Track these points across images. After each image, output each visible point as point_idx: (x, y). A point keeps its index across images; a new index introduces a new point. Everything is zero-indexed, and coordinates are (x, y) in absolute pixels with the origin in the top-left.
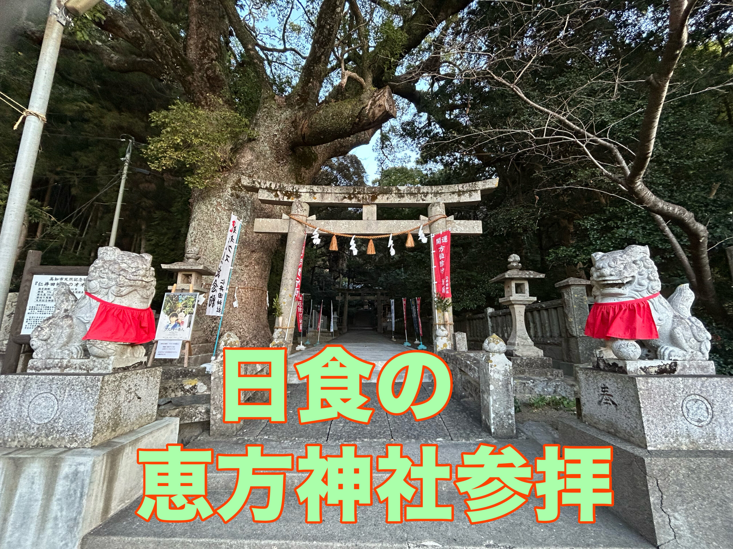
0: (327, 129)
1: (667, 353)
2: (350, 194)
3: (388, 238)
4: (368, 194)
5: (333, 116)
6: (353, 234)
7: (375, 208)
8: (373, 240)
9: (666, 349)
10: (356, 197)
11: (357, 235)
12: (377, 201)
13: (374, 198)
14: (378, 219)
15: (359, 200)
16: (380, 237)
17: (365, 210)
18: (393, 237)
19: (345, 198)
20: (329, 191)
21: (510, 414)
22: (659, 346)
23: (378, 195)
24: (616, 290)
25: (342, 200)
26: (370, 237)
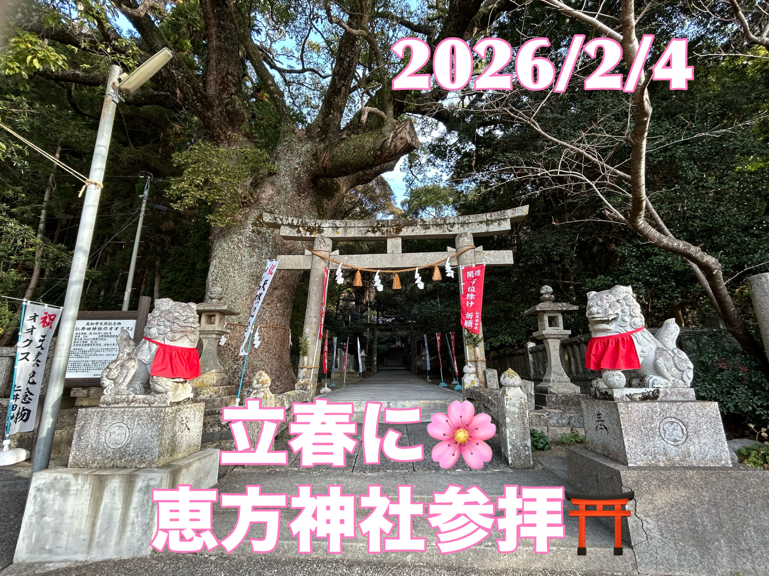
0: (349, 162)
1: (651, 381)
2: (373, 228)
3: (415, 271)
4: (392, 226)
5: (354, 149)
6: (377, 269)
7: (400, 241)
8: (399, 274)
9: (651, 378)
10: (380, 230)
11: (381, 269)
12: (401, 234)
13: (399, 230)
14: (403, 252)
15: (383, 234)
16: (406, 270)
17: (390, 242)
18: (419, 270)
19: (368, 231)
20: (352, 225)
21: (526, 446)
22: (646, 376)
23: (403, 227)
24: (604, 326)
25: (366, 233)
26: (396, 271)
